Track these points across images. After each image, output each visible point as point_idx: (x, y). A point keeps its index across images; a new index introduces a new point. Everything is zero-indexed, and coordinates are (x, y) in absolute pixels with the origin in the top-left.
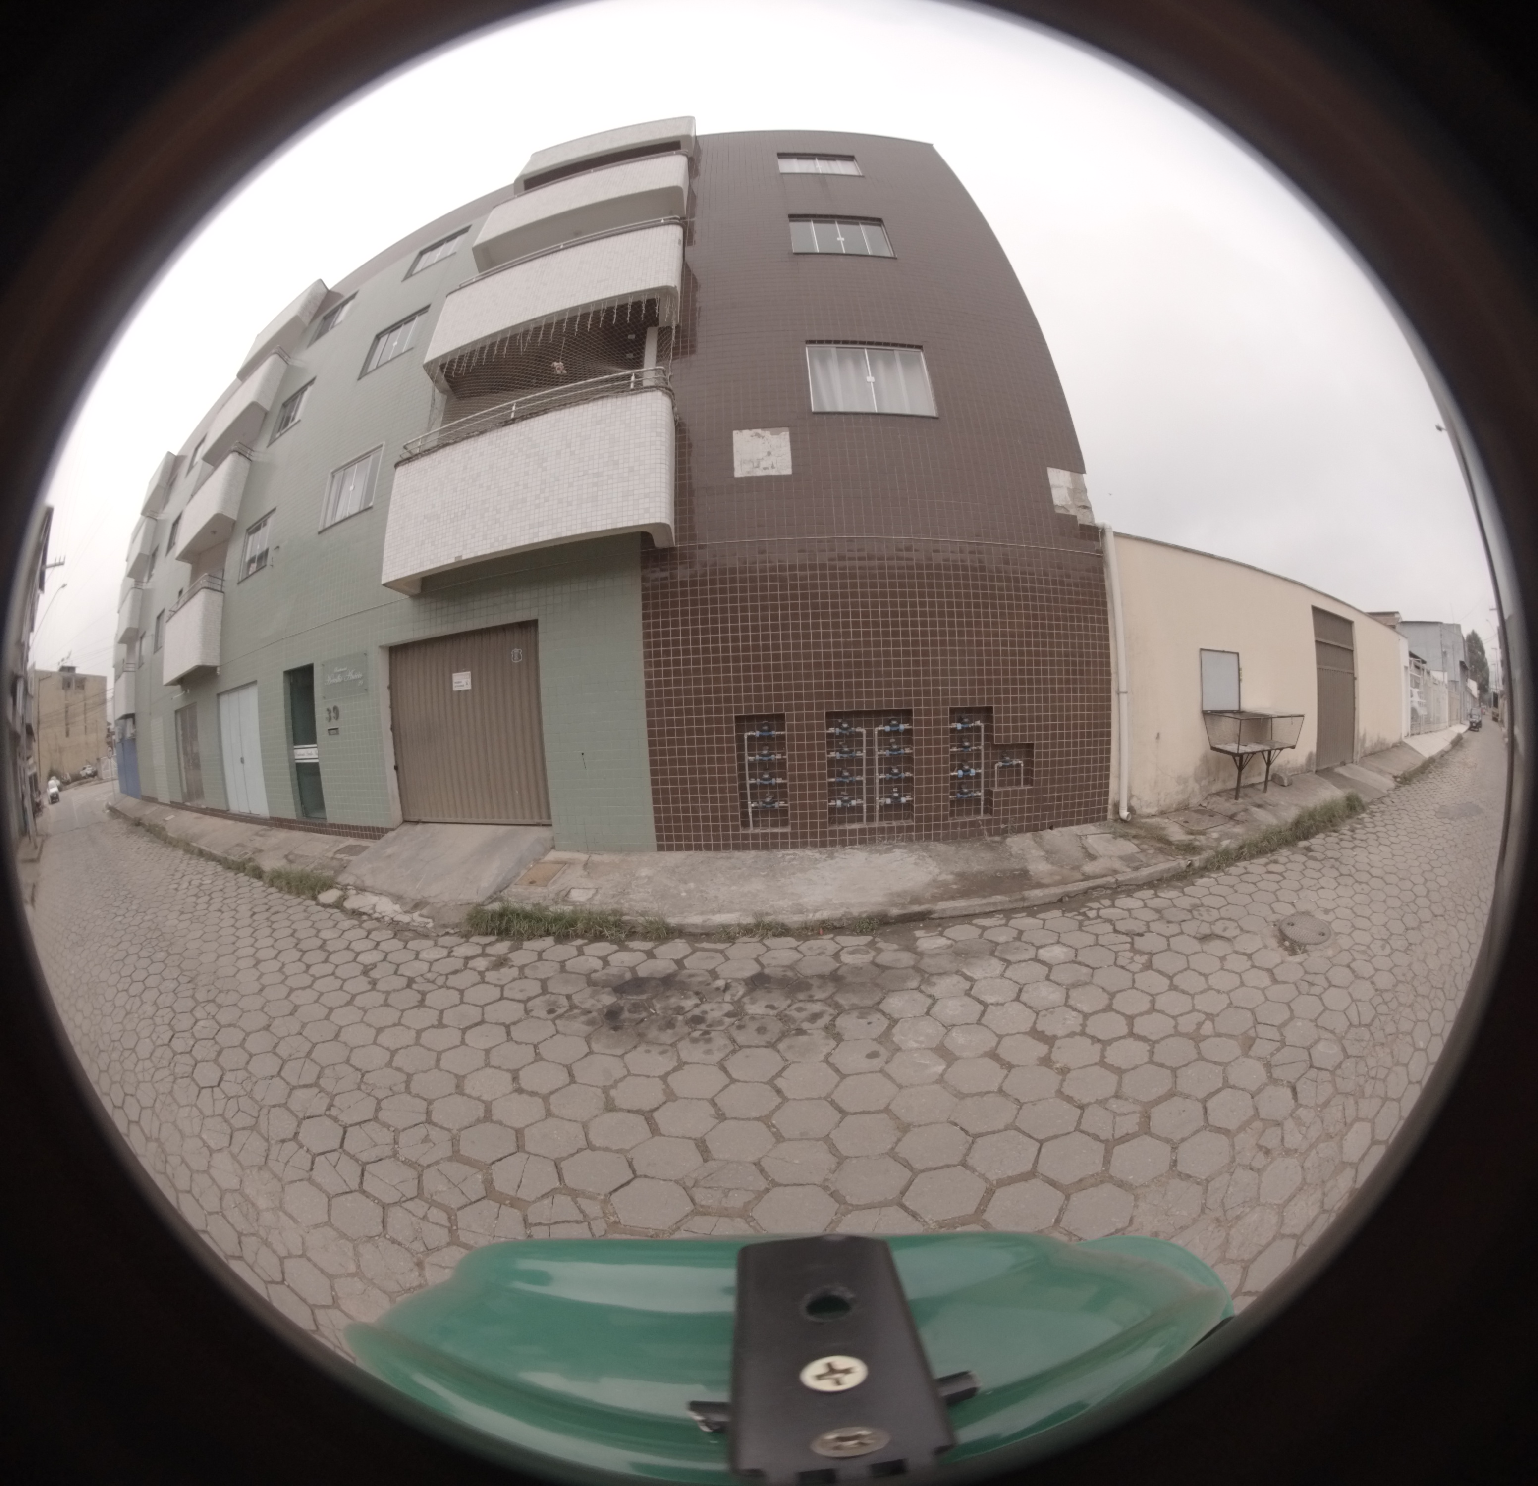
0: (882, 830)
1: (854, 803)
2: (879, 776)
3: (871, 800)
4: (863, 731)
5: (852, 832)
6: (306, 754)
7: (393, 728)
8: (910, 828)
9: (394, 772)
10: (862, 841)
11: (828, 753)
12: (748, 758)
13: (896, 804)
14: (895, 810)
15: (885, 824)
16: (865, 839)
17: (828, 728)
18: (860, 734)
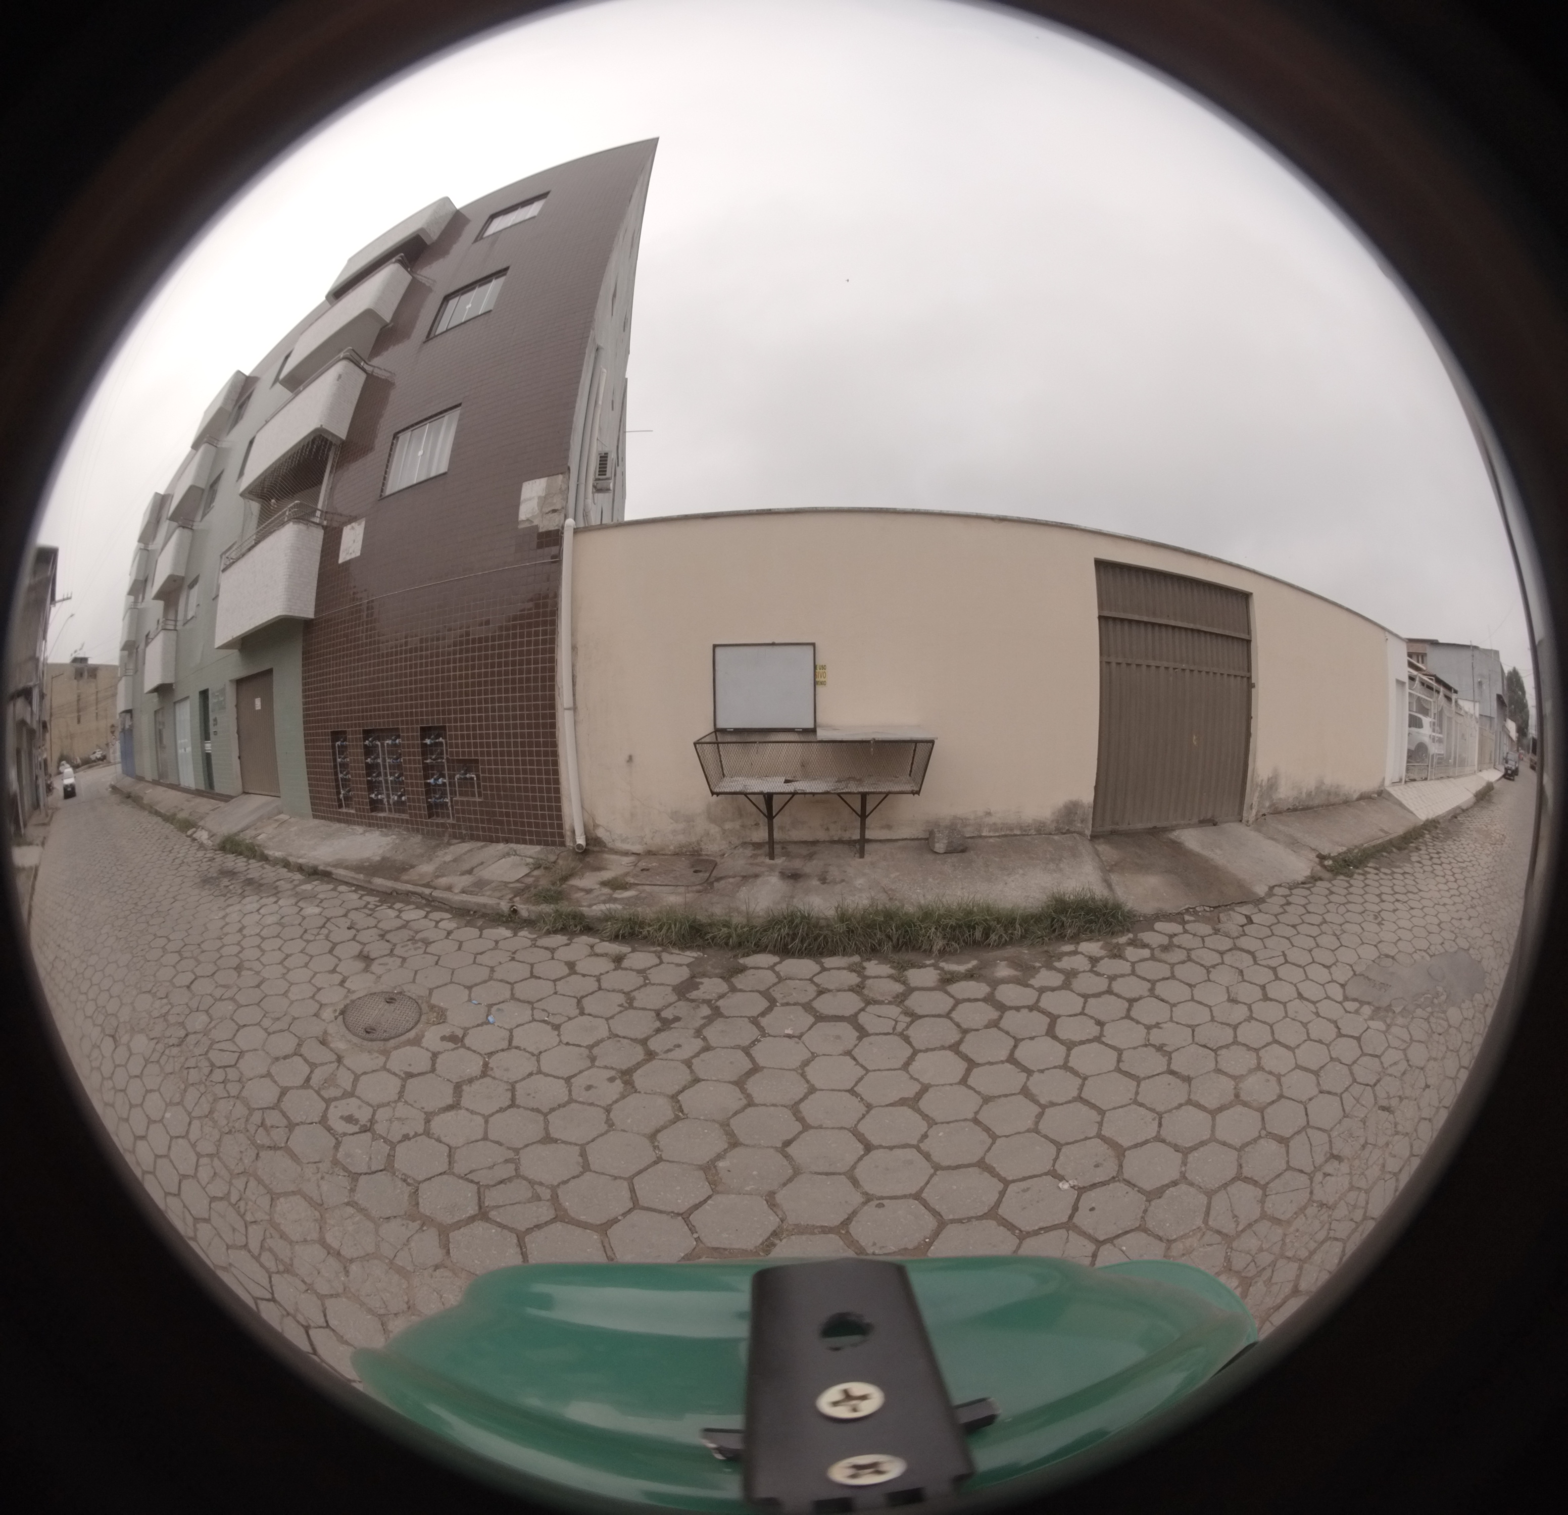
0: (394, 820)
1: (380, 797)
2: (390, 778)
3: (388, 797)
4: (379, 743)
5: (380, 817)
6: (208, 746)
7: (238, 732)
8: (407, 821)
9: (238, 761)
10: (386, 827)
11: (366, 759)
12: (339, 760)
13: (399, 803)
14: (399, 806)
15: (397, 816)
16: (384, 825)
17: (364, 741)
18: (377, 745)
